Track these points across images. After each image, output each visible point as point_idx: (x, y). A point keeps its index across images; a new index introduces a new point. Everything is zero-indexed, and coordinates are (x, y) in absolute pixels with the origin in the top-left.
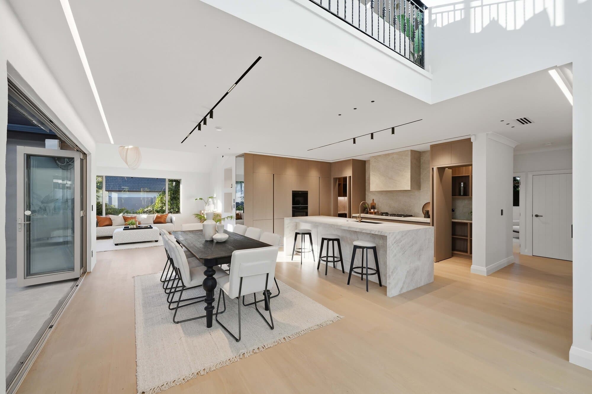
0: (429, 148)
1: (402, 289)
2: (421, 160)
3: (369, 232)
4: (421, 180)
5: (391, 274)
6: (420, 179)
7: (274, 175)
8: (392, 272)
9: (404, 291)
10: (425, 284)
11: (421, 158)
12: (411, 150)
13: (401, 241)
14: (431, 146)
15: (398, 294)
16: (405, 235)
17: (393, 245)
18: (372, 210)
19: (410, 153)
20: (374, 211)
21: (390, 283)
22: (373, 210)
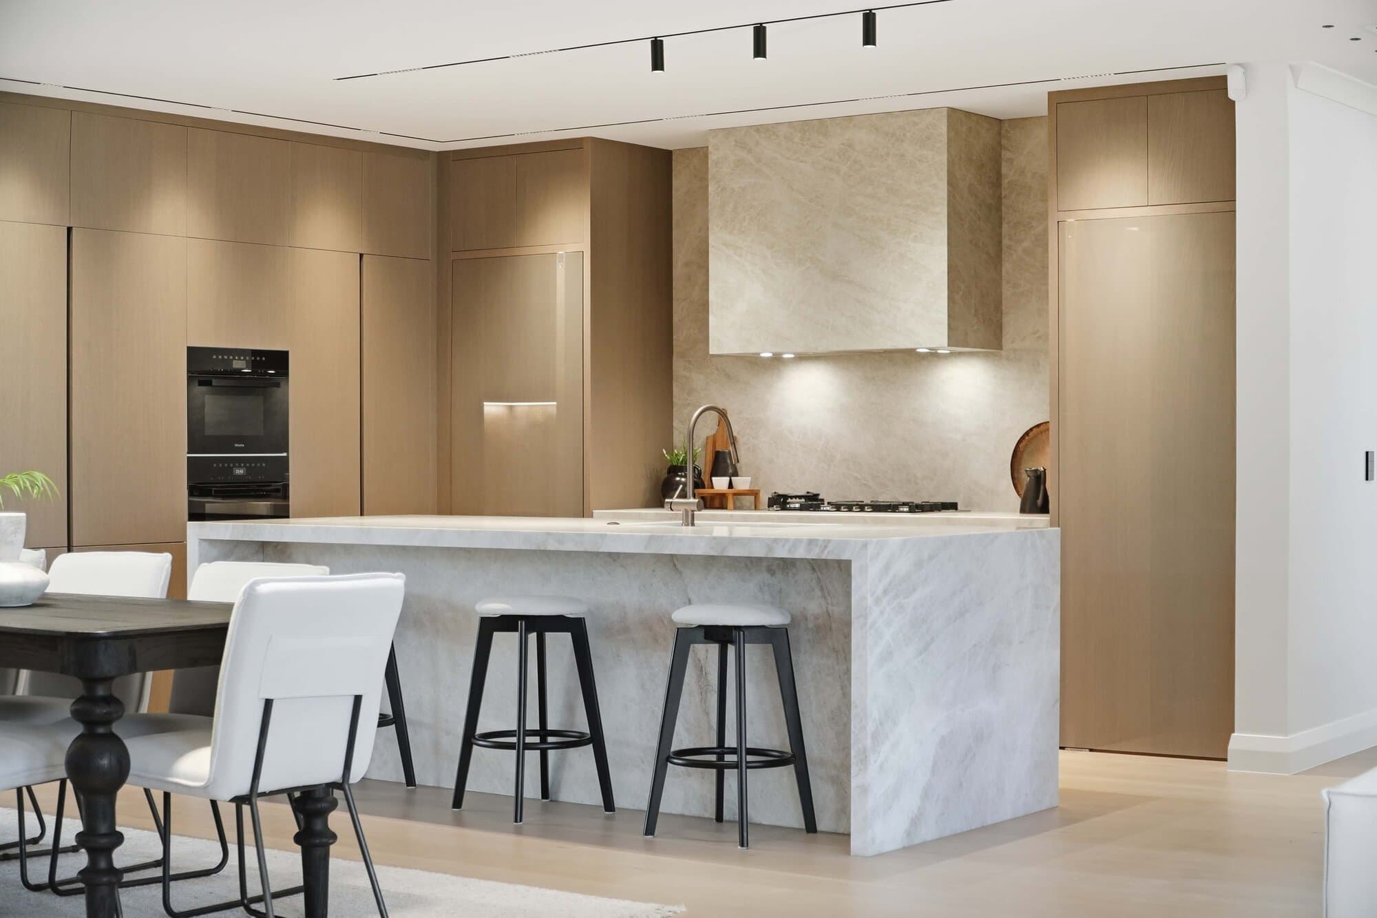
0: (1042, 108)
1: (915, 822)
2: (1004, 170)
3: (759, 552)
4: (1007, 291)
5: (869, 741)
6: (997, 283)
7: (69, 230)
8: (875, 736)
9: (928, 832)
10: (1021, 813)
11: (1006, 154)
12: (953, 112)
13: (914, 590)
14: (1050, 94)
15: (900, 846)
16: (931, 558)
17: (877, 601)
18: (720, 483)
19: (943, 128)
20: (731, 485)
21: (864, 790)
22: (726, 479)
